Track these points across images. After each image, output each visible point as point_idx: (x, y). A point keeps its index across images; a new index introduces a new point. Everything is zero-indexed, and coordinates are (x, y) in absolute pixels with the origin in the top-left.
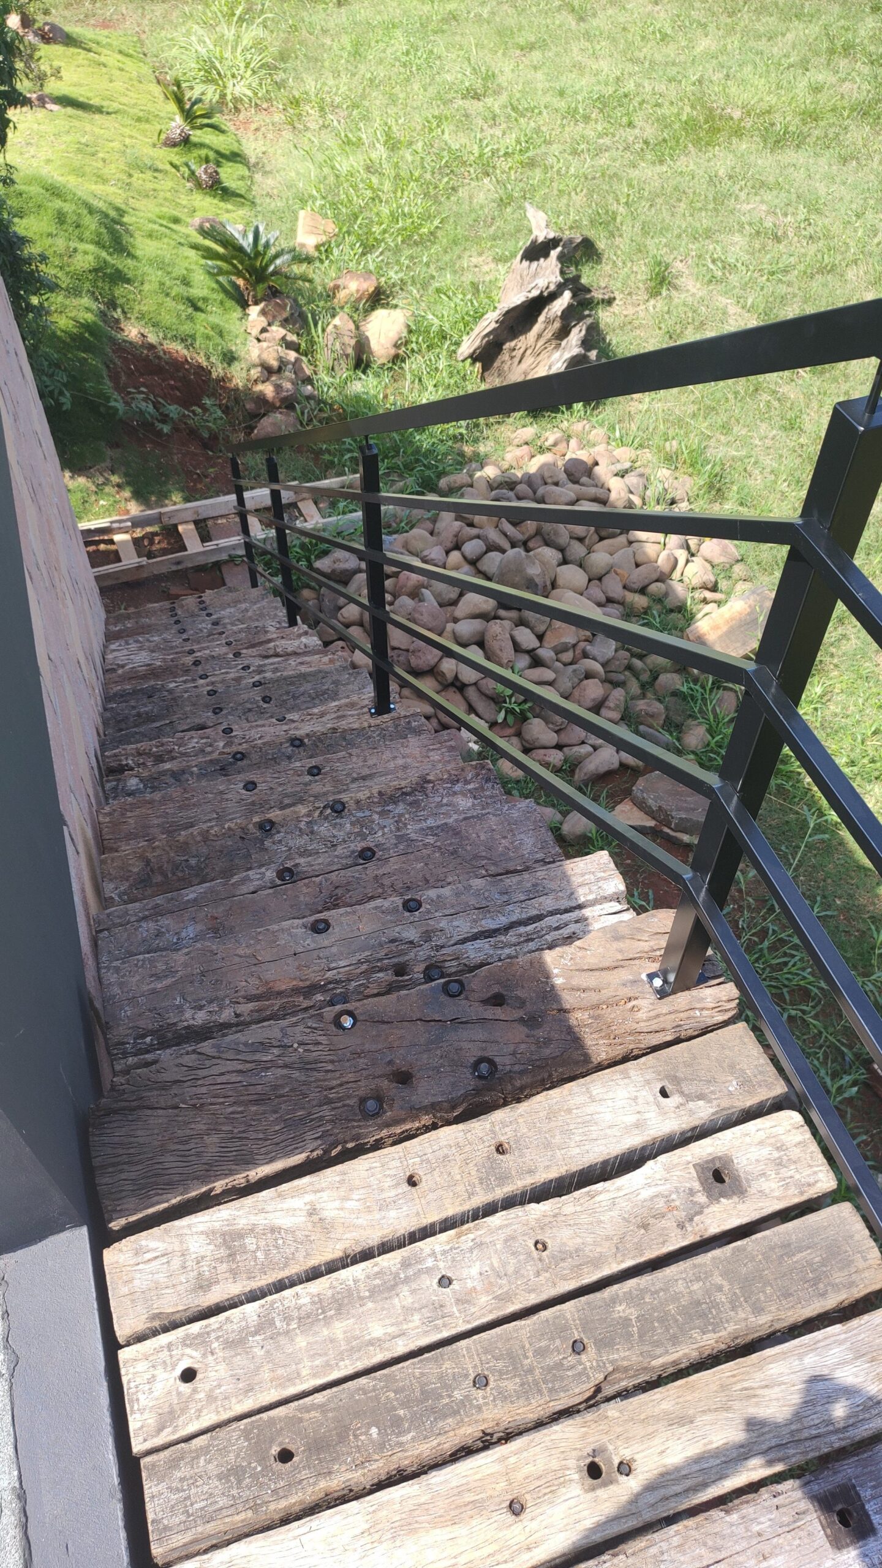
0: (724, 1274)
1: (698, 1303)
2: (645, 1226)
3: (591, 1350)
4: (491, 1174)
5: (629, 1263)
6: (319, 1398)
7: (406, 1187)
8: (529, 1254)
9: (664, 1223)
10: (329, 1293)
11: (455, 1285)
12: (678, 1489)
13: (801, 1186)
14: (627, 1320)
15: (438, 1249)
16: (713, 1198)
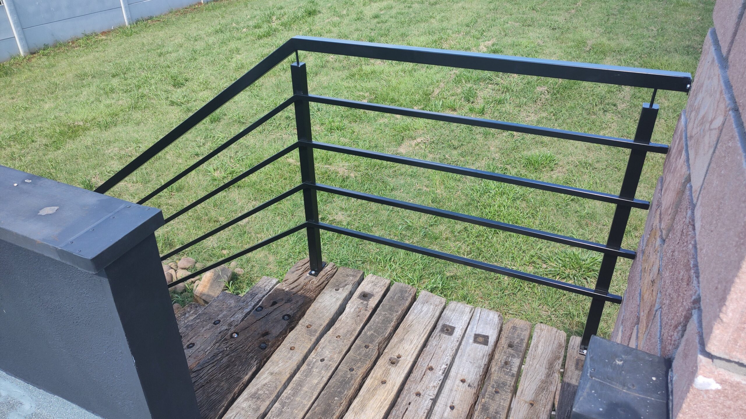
0: (384, 311)
1: (384, 320)
2: (359, 316)
3: (370, 345)
4: (311, 333)
5: (362, 325)
6: (315, 405)
7: (292, 351)
8: (337, 340)
9: (362, 313)
10: (295, 385)
11: (326, 359)
12: (413, 351)
13: (384, 285)
14: (372, 334)
15: (313, 356)
16: (368, 300)
